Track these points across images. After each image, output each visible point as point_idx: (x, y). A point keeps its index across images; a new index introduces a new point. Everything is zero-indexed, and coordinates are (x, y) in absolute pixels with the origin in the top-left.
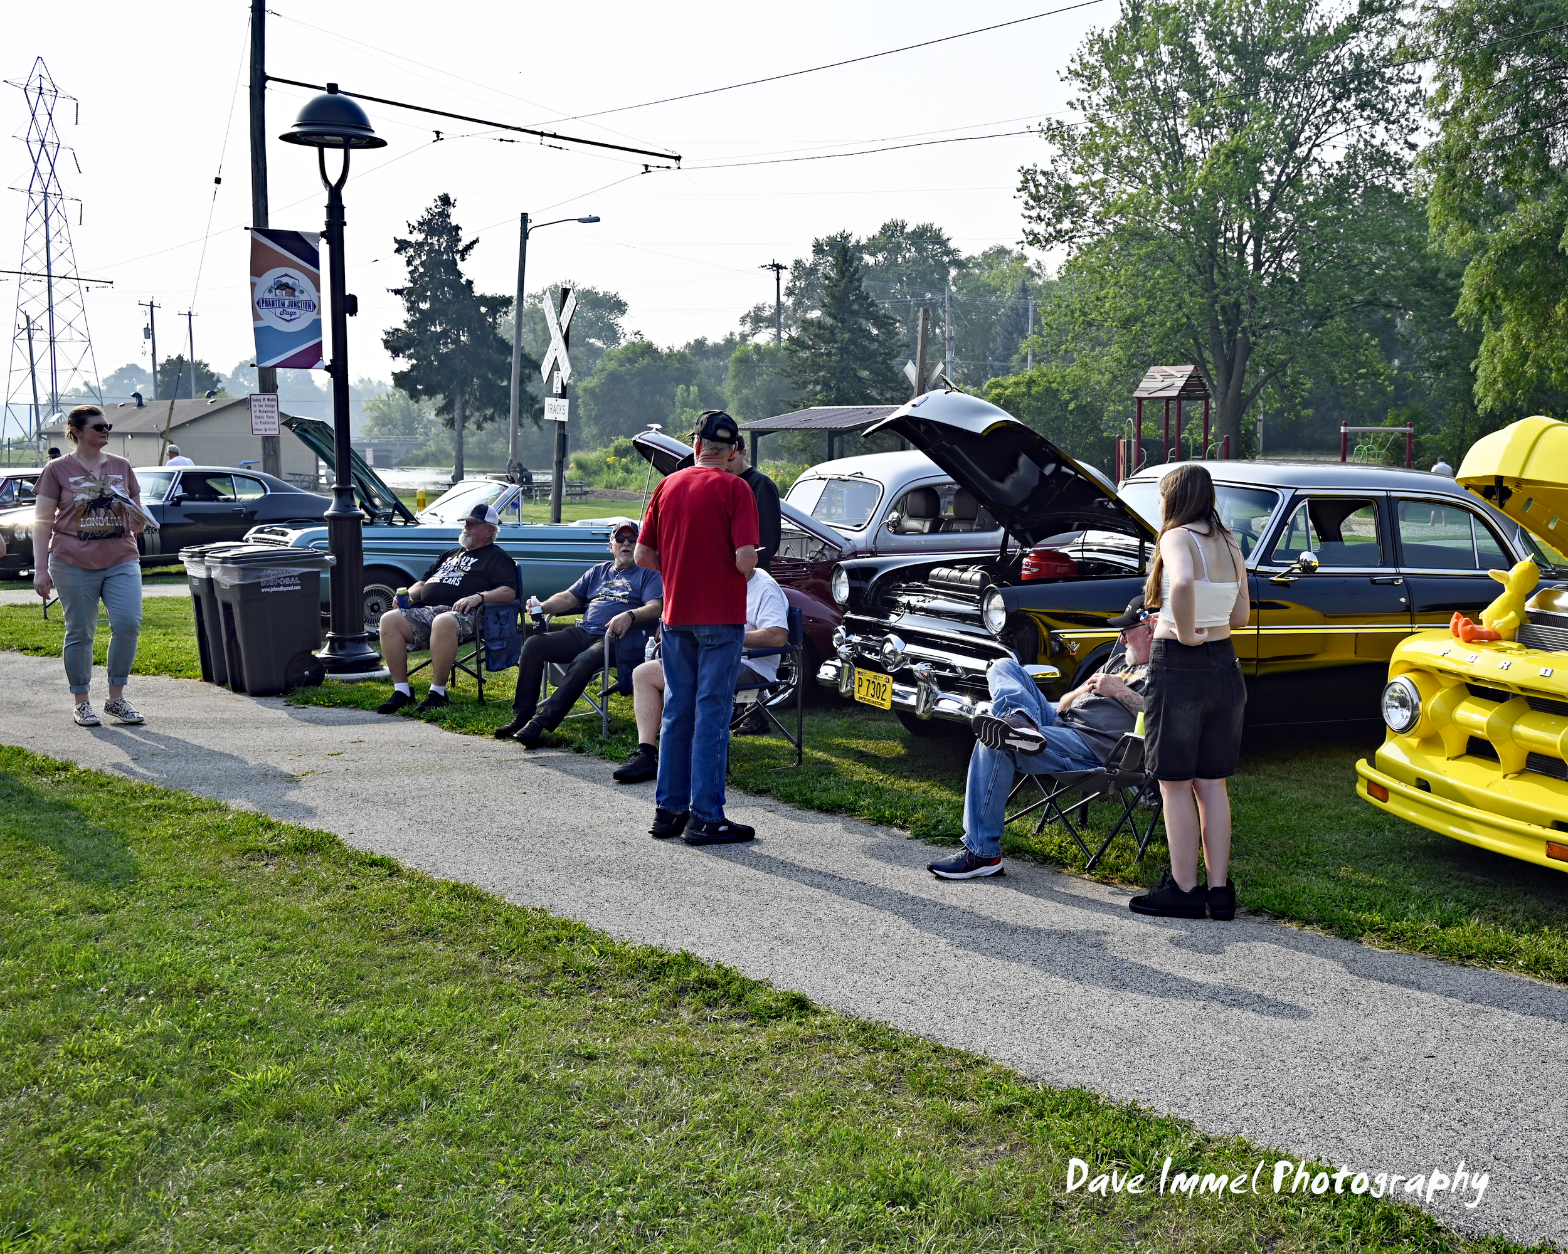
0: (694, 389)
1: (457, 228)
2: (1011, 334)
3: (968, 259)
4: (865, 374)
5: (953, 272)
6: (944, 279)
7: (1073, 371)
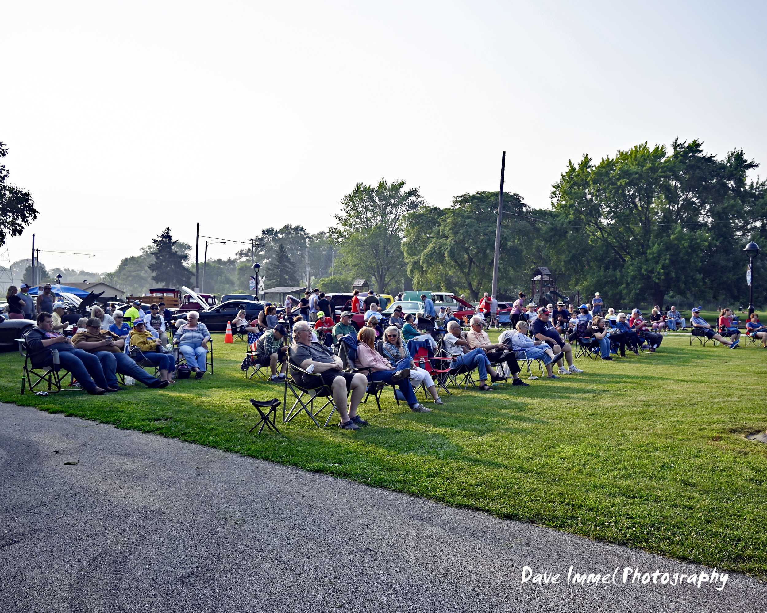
0: (223, 278)
1: (171, 236)
3: (313, 236)
4: (287, 277)
5: (307, 240)
6: (305, 243)
7: (342, 277)
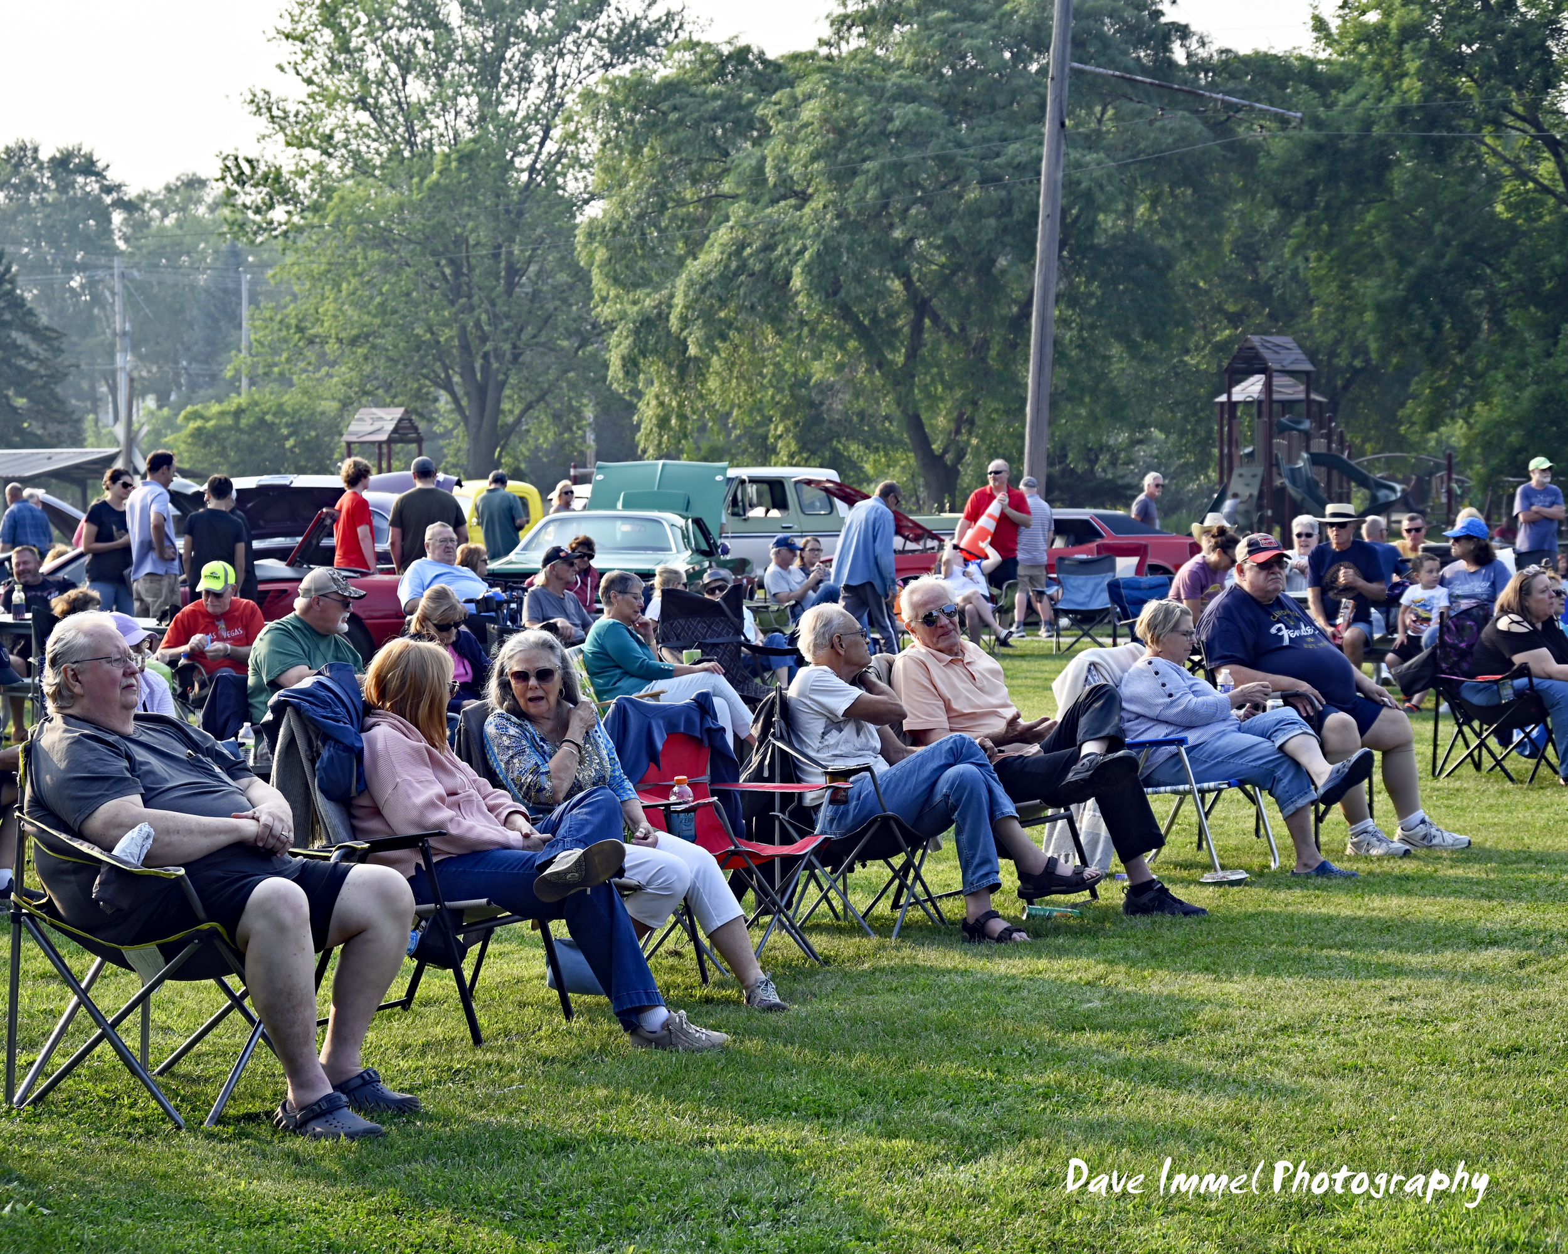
2: (215, 320)
3: (143, 197)
4: (21, 402)
6: (105, 230)
7: (291, 399)
